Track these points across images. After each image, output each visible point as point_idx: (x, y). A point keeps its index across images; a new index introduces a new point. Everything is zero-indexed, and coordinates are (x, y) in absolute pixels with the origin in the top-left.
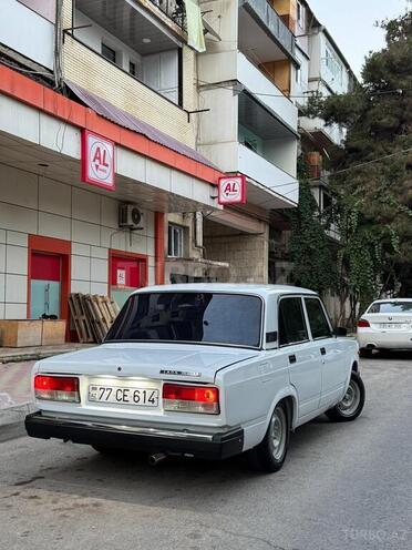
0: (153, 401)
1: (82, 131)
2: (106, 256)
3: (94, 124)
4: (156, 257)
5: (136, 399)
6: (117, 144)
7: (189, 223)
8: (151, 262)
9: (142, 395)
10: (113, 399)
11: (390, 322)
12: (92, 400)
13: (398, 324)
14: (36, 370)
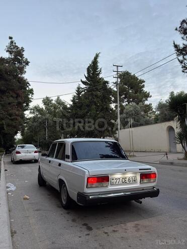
0: (135, 181)
5: (130, 181)
9: (131, 179)
10: (121, 182)
11: (28, 152)
12: (112, 184)
13: (30, 152)
14: (87, 175)
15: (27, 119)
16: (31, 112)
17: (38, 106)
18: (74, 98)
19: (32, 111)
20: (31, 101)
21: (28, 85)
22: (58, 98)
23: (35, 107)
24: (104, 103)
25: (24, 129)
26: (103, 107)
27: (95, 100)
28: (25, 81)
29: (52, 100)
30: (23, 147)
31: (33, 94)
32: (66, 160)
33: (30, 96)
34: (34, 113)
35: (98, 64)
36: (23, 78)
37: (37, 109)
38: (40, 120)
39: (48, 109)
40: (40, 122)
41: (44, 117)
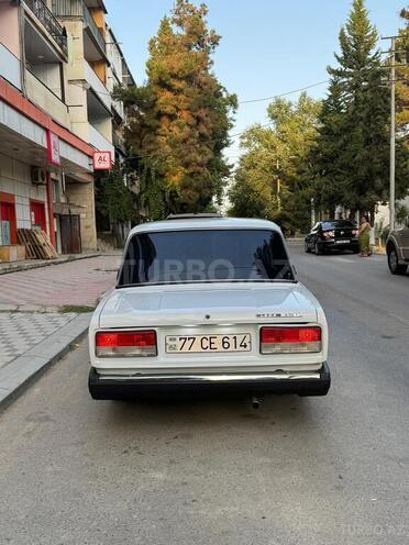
0: (245, 346)
1: (47, 131)
2: (28, 203)
3: (53, 128)
4: (49, 203)
5: (226, 345)
6: (60, 138)
7: (59, 179)
8: (46, 206)
9: (232, 341)
12: (169, 352)
14: (94, 326)
16: (242, 145)
17: (259, 128)
19: (245, 140)
20: (232, 126)
22: (304, 95)
23: (252, 130)
29: (290, 104)
31: (236, 106)
35: (368, 17)
37: (254, 134)
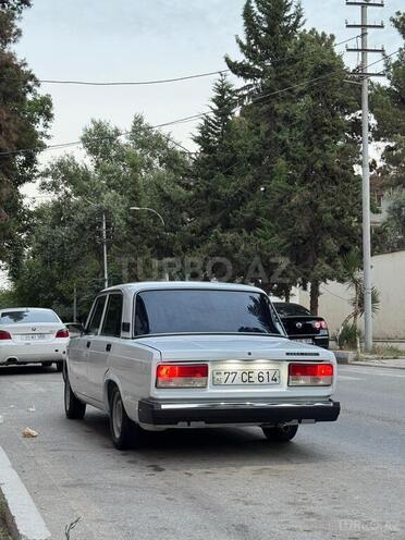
0: (276, 380)
5: (261, 379)
9: (265, 376)
10: (238, 380)
11: (34, 333)
12: (216, 384)
13: (42, 335)
14: (156, 360)
15: (31, 214)
16: (43, 186)
17: (72, 162)
18: (205, 129)
19: (49, 180)
21: (30, 83)
23: (61, 165)
24: (317, 150)
25: (19, 254)
26: (311, 167)
27: (285, 136)
28: (17, 67)
30: (17, 317)
31: (49, 116)
32: (123, 334)
33: (39, 128)
34: (55, 186)
36: (11, 56)
38: (80, 217)
39: (105, 172)
40: (81, 225)
41: (94, 206)
